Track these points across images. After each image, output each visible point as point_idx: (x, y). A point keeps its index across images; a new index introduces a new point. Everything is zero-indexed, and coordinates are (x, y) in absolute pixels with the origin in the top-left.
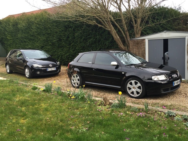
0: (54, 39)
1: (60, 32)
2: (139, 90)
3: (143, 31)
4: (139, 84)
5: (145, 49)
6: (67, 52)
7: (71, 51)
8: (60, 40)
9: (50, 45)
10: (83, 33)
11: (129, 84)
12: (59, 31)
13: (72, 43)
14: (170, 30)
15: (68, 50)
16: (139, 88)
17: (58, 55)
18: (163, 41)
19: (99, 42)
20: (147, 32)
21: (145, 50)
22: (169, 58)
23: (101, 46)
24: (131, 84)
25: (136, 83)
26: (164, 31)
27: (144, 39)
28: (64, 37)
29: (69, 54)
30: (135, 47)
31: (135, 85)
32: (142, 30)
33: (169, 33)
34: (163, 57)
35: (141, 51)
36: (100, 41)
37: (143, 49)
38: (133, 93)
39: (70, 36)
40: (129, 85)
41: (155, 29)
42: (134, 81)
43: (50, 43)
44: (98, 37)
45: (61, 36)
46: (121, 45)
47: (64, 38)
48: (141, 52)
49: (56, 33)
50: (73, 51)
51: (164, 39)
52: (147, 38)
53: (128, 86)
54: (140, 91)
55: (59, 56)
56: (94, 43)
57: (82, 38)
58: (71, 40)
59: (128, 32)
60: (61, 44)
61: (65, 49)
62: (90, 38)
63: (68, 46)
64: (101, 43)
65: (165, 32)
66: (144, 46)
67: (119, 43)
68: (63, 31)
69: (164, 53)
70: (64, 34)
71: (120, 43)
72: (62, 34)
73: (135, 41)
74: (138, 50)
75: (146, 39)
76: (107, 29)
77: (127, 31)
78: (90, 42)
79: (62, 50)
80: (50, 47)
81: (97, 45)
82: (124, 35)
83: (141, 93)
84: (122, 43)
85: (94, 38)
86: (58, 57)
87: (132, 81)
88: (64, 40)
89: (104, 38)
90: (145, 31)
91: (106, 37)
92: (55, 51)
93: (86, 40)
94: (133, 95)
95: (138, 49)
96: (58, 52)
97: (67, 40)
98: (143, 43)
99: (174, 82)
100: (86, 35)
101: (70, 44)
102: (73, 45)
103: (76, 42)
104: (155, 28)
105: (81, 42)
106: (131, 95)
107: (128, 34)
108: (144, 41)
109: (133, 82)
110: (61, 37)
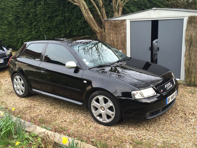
0: (10, 17)
1: (17, 6)
2: (110, 113)
3: (125, 8)
4: (110, 104)
5: (126, 34)
6: (28, 35)
7: (33, 33)
8: (18, 18)
9: (6, 24)
10: (47, 9)
11: (94, 100)
12: (14, 5)
13: (34, 22)
14: (160, 6)
15: (30, 32)
16: (111, 108)
17: (17, 37)
18: (151, 23)
19: (69, 22)
20: (130, 9)
21: (125, 37)
22: (158, 49)
23: (71, 27)
24: (97, 101)
25: (106, 101)
26: (153, 8)
27: (125, 20)
28: (22, 13)
29: (32, 37)
30: (112, 31)
31: (104, 104)
32: (124, 6)
33: (160, 11)
34: (150, 47)
35: (120, 37)
36: (70, 20)
37: (123, 35)
38: (100, 115)
39: (31, 12)
40: (94, 103)
41: (141, 5)
42: (103, 97)
43: (6, 22)
44: (67, 14)
45: (18, 12)
46: (95, 27)
47: (23, 15)
48: (120, 39)
49: (12, 7)
50: (36, 32)
51: (152, 21)
52: (129, 18)
53: (92, 104)
54: (112, 114)
55: (19, 39)
56: (62, 23)
57: (46, 16)
58: (33, 18)
59: (104, 9)
60: (19, 23)
61: (26, 31)
62: (57, 16)
63: (29, 26)
64: (72, 23)
65: (155, 9)
66: (125, 30)
67: (92, 24)
68: (20, 5)
69: (152, 40)
70: (22, 9)
71: (94, 24)
72: (19, 10)
73: (111, 23)
74: (116, 36)
75: (127, 20)
76: (75, 4)
77: (102, 7)
78: (56, 22)
79: (22, 31)
80: (6, 27)
81: (67, 25)
82: (99, 13)
83: (113, 117)
84: (96, 25)
85: (62, 16)
86: (18, 41)
87: (98, 97)
88: (22, 17)
89: (75, 16)
90: (128, 7)
91: (78, 15)
92: (13, 32)
93: (52, 19)
94: (101, 120)
95: (116, 34)
96: (18, 35)
97: (27, 18)
98: (123, 25)
99: (168, 98)
100: (51, 11)
101: (31, 24)
102: (35, 25)
103: (39, 22)
104: (140, 3)
105: (45, 22)
106: (98, 118)
107: (104, 11)
108: (125, 23)
109: (101, 98)
110: (19, 14)
